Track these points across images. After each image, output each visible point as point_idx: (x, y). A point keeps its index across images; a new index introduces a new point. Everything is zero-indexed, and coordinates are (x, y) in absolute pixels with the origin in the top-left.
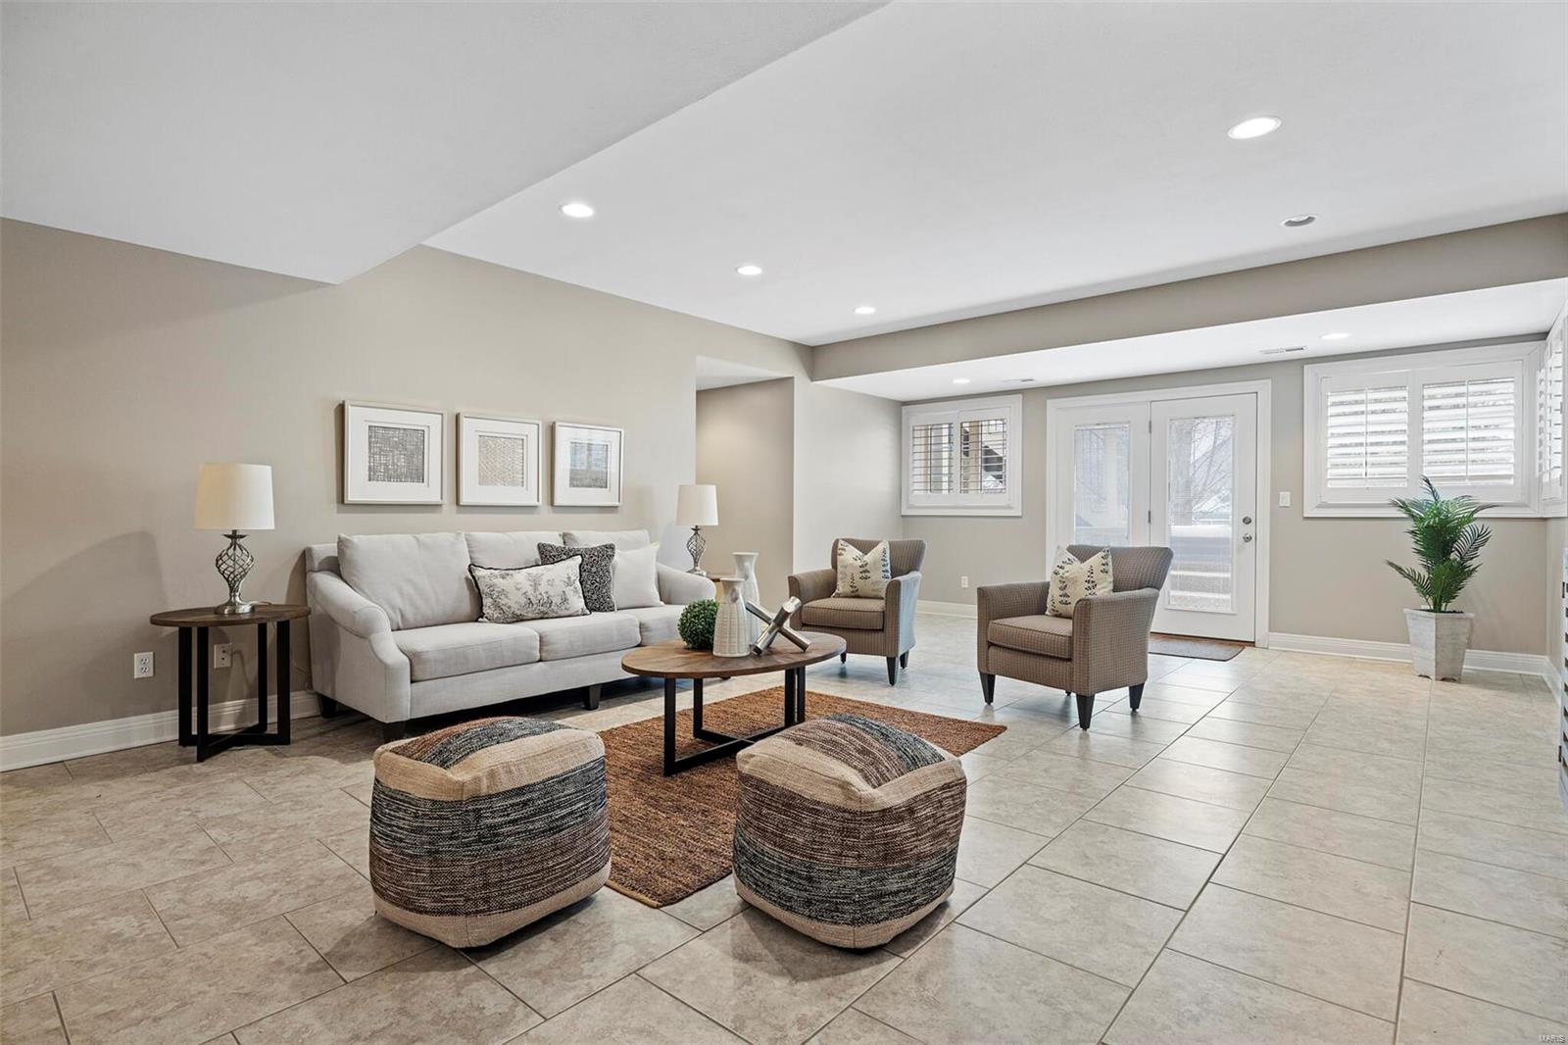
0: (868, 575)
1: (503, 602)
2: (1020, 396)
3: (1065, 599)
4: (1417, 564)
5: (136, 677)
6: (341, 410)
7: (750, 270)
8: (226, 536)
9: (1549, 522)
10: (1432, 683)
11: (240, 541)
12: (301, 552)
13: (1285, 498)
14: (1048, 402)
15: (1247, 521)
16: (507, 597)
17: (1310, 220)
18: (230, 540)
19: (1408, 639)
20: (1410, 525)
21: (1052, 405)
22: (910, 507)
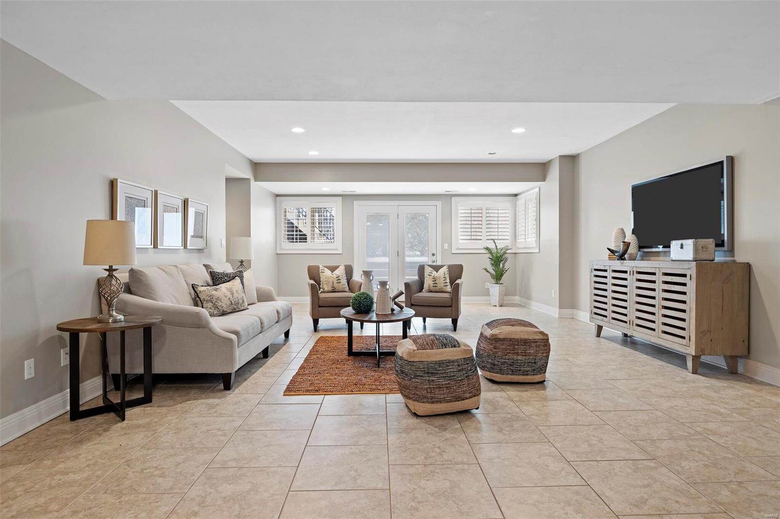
0: (340, 281)
1: (219, 305)
2: (341, 198)
3: (435, 285)
4: (491, 269)
5: (26, 379)
6: (113, 184)
7: (298, 130)
8: (104, 269)
9: (517, 254)
10: (498, 308)
11: (115, 273)
12: (96, 280)
13: (446, 246)
14: (355, 201)
15: (433, 255)
16: (221, 301)
17: (495, 153)
18: (107, 273)
19: (489, 294)
20: (489, 255)
21: (356, 203)
22: (282, 249)
